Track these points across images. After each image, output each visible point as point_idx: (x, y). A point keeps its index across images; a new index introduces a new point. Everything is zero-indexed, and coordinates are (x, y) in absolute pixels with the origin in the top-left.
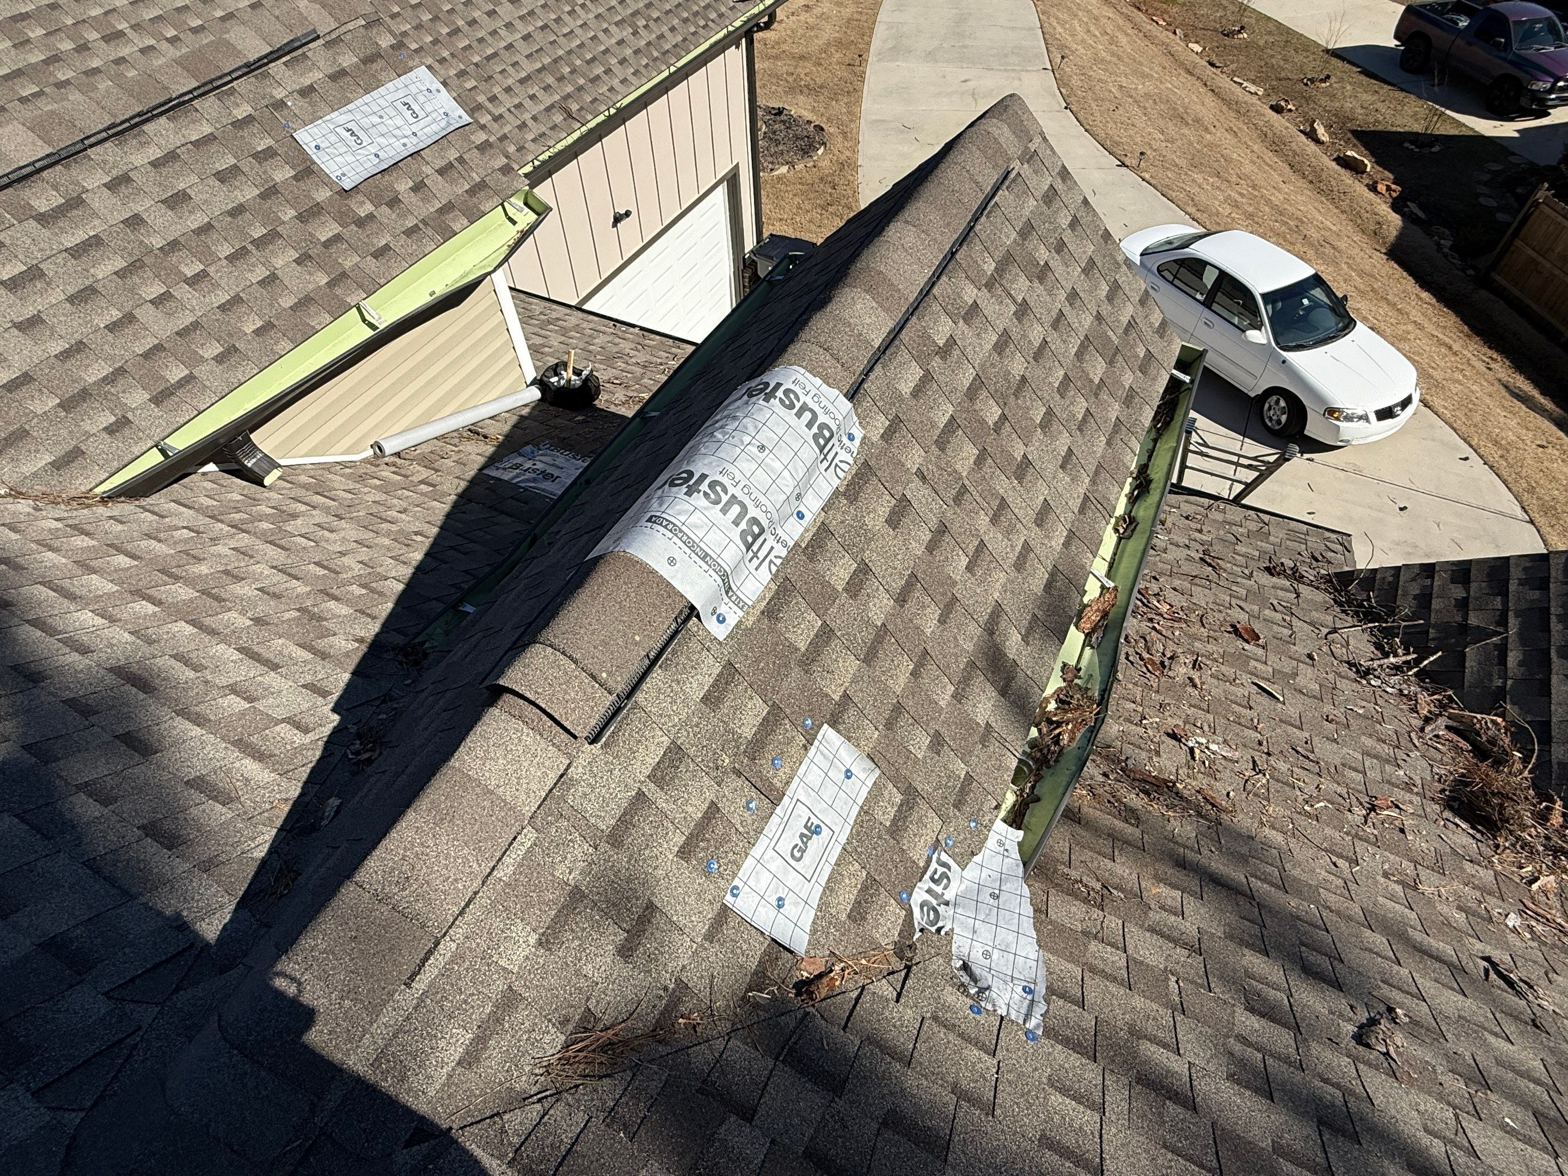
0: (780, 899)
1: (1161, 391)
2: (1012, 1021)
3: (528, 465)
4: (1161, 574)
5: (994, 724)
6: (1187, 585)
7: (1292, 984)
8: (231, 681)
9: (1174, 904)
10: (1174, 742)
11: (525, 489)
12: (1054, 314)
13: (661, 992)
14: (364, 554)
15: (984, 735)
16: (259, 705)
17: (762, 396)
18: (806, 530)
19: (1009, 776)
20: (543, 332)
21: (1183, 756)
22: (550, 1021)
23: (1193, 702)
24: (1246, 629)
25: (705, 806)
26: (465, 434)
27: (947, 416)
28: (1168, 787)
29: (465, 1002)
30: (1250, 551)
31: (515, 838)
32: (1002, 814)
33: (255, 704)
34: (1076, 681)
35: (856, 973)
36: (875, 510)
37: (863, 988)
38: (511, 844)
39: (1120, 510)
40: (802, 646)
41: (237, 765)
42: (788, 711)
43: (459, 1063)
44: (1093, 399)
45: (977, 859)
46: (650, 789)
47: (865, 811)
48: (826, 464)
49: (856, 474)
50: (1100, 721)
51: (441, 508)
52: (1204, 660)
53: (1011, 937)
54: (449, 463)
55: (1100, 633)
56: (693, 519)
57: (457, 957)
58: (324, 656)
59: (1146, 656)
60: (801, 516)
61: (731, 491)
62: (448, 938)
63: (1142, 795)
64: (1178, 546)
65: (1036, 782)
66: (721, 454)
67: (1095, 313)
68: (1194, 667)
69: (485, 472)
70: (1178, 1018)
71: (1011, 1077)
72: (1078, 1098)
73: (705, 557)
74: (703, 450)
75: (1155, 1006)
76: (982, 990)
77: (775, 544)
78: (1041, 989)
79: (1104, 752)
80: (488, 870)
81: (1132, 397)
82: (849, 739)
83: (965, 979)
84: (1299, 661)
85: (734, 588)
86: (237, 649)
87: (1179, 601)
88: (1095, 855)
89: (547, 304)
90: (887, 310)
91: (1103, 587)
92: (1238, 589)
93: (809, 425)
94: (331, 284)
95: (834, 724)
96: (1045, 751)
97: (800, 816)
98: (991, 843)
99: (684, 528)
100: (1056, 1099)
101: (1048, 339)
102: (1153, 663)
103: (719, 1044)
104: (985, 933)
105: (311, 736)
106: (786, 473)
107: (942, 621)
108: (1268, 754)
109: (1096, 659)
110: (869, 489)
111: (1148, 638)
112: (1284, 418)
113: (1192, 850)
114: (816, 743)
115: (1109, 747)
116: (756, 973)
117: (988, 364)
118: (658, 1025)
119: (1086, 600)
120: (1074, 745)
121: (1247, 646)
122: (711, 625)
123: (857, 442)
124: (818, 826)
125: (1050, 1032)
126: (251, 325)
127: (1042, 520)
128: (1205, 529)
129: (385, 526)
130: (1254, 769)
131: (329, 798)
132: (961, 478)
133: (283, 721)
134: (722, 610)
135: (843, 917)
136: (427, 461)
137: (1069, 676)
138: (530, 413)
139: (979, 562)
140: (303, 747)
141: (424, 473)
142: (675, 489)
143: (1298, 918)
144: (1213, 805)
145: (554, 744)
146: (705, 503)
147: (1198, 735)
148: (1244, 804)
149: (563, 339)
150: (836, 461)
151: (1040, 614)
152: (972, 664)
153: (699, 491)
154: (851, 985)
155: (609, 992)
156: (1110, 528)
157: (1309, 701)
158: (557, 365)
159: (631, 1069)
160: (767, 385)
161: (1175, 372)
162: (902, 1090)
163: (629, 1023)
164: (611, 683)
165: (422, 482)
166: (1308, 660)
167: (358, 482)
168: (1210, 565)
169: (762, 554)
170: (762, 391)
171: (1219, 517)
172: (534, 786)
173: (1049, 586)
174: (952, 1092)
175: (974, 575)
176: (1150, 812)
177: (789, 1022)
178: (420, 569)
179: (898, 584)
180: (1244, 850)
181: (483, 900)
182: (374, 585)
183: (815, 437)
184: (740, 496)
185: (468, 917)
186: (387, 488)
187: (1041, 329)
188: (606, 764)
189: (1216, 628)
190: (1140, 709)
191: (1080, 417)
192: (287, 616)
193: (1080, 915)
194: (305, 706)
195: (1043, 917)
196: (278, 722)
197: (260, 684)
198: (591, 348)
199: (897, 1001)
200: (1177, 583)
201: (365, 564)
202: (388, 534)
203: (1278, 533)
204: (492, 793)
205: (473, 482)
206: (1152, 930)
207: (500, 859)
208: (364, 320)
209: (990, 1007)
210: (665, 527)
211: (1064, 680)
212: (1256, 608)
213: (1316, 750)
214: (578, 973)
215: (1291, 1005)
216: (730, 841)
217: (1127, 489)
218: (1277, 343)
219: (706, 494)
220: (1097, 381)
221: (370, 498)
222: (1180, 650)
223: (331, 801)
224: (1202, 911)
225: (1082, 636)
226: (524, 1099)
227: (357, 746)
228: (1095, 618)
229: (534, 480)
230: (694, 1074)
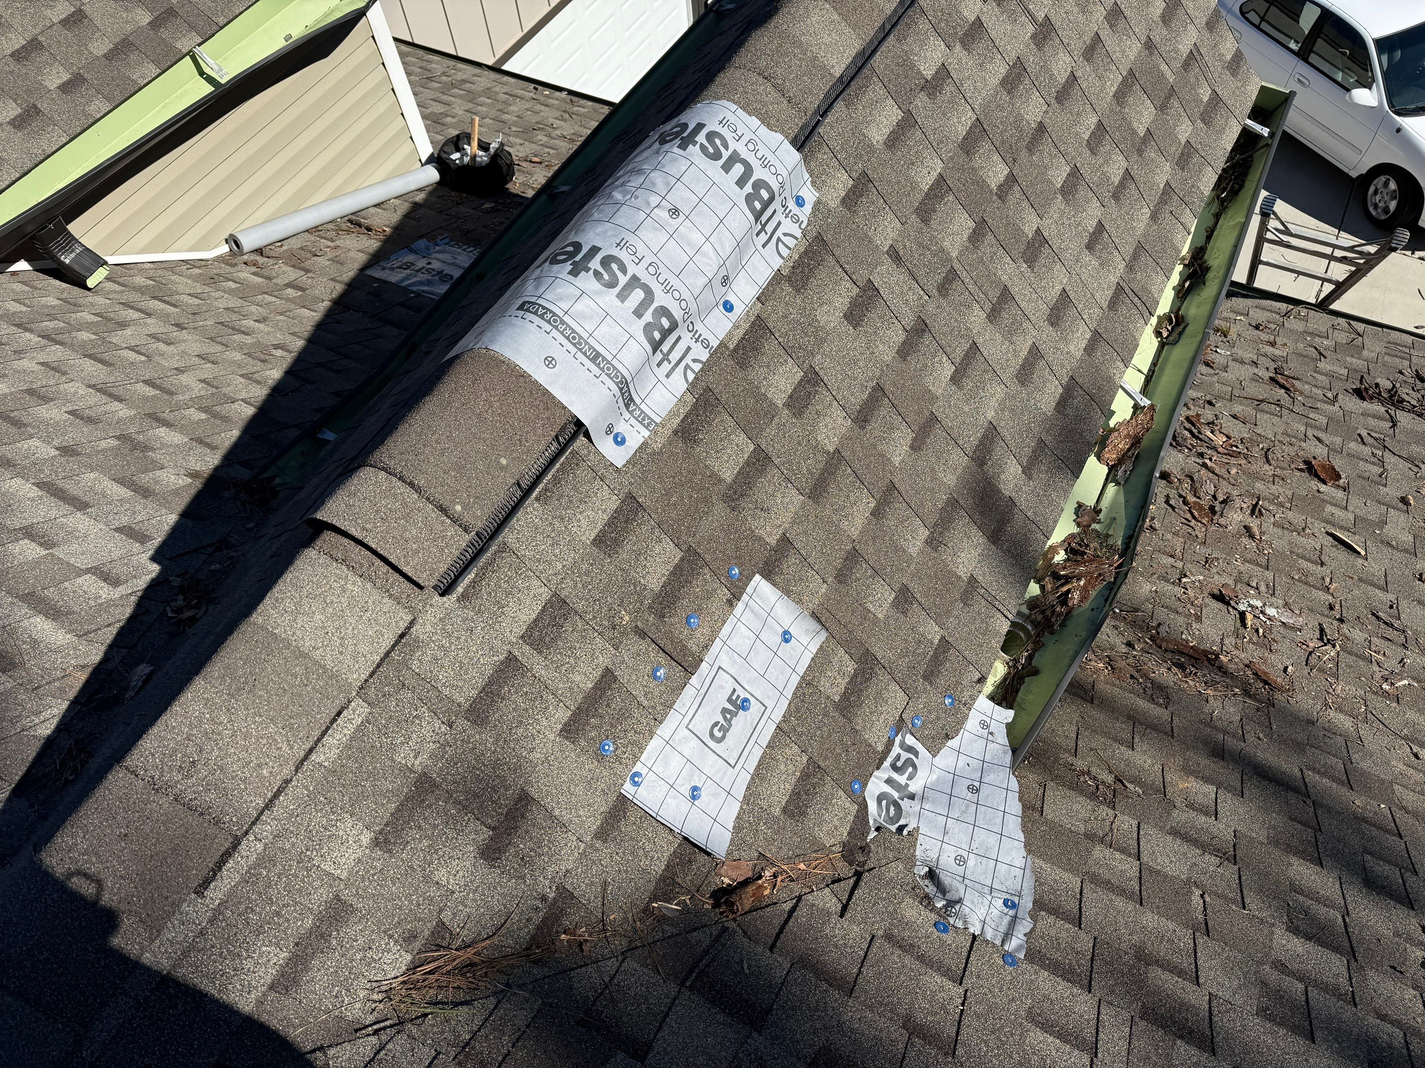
0: (695, 789)
1: (1229, 149)
2: (987, 942)
3: (421, 263)
4: (1218, 397)
5: (980, 578)
6: (1250, 411)
7: (1349, 900)
8: (25, 523)
9: (1205, 801)
10: (1220, 605)
11: (418, 294)
12: (1088, 39)
13: (538, 903)
14: (208, 370)
15: (966, 592)
16: (59, 552)
17: (678, 141)
18: (736, 326)
19: (997, 643)
20: (445, 98)
21: (1230, 621)
22: (391, 936)
23: (1249, 556)
24: (1323, 467)
25: (598, 674)
26: (344, 227)
27: (935, 175)
28: (1209, 660)
29: (278, 914)
30: (1335, 369)
31: (339, 714)
32: (989, 687)
33: (55, 551)
34: (1095, 526)
35: (792, 880)
36: (830, 302)
37: (799, 898)
38: (334, 720)
39: (1164, 306)
40: (728, 476)
41: (25, 623)
42: (708, 557)
43: (272, 987)
44: (1135, 157)
45: (953, 743)
46: (524, 653)
47: (807, 683)
48: (764, 237)
49: (806, 252)
50: (1121, 575)
51: (310, 317)
52: (1266, 504)
53: (993, 840)
54: (322, 261)
55: (1127, 466)
56: (579, 307)
57: (265, 860)
58: (145, 493)
59: (1191, 499)
60: (728, 307)
61: (632, 269)
62: (252, 838)
63: (1175, 669)
64: (1242, 362)
65: (1035, 651)
66: (620, 219)
67: (1143, 39)
68: (1252, 513)
69: (369, 272)
70: (1200, 941)
71: (979, 1009)
72: (1063, 1036)
73: (596, 357)
74: (596, 216)
75: (1171, 925)
76: (951, 904)
77: (692, 344)
78: (1027, 903)
79: (1130, 617)
80: (302, 754)
81: (1189, 156)
82: (787, 592)
83: (931, 889)
84: (1389, 506)
85: (638, 400)
86: (37, 485)
87: (1238, 430)
88: (1110, 742)
89: (451, 63)
90: (854, 27)
91: (1136, 407)
92: (1317, 417)
93: (741, 182)
94: (155, 24)
95: (768, 575)
96: (1049, 613)
97: (722, 687)
98: (972, 723)
99: (566, 319)
100: (1037, 1037)
101: (1078, 74)
102: (1200, 508)
103: (611, 965)
104: (959, 834)
105: (122, 590)
106: (707, 248)
107: (916, 447)
108: (1341, 620)
109: (1122, 498)
110: (822, 273)
111: (1196, 477)
112: (1393, 205)
113: (1234, 736)
114: (745, 597)
115: (1136, 610)
116: (662, 879)
117: (993, 106)
118: (535, 941)
119: (1112, 423)
120: (1086, 605)
121: (1323, 488)
122: (606, 447)
123: (808, 208)
124: (746, 700)
125: (1034, 955)
126: (55, 78)
127: (1058, 318)
128: (1279, 341)
129: (238, 337)
130: (1321, 639)
131: (138, 664)
132: (949, 260)
133: (88, 571)
134: (621, 428)
135: (777, 811)
136: (296, 260)
137: (1085, 519)
138: (426, 200)
139: (969, 371)
140: (110, 603)
141: (292, 274)
142: (556, 267)
143: (1365, 820)
144: (1266, 682)
145: (391, 596)
146: (595, 285)
147: (1253, 597)
148: (1305, 682)
149: (470, 105)
150: (778, 233)
151: (1048, 439)
152: (953, 503)
153: (587, 270)
154: (784, 895)
155: (469, 903)
156: (1149, 331)
157: (1398, 555)
158: (458, 136)
159: (495, 994)
160: (685, 126)
161: (1249, 122)
162: (840, 1024)
163: (496, 939)
164: (467, 518)
165: (289, 285)
166: (1401, 505)
167: (208, 285)
168: (1282, 386)
169: (675, 356)
170: (678, 134)
171: (1298, 326)
172: (363, 648)
173: (1062, 404)
174: (904, 1027)
175: (960, 388)
176: (1184, 690)
177: (702, 938)
178: (278, 390)
179: (858, 398)
180: (1301, 737)
181: (297, 789)
182: (218, 408)
183: (749, 199)
184: (644, 277)
185: (277, 811)
186: (245, 293)
187: (1068, 59)
188: (465, 620)
189: (1286, 465)
190: (1180, 564)
191: (1116, 180)
192: (103, 444)
193: (1083, 814)
194: (116, 554)
195: (1036, 815)
196: (81, 572)
197: (62, 526)
198: (505, 117)
199: (842, 916)
200: (1238, 409)
201: (208, 384)
202: (241, 347)
203: (1373, 347)
204: (305, 656)
205: (352, 286)
206: (1175, 833)
207: (319, 740)
208: (201, 73)
209: (960, 924)
210: (542, 317)
211: (1078, 525)
212: (1338, 440)
213: (1403, 616)
214: (427, 879)
215: (1346, 926)
216: (631, 716)
217: (1175, 279)
218: (1391, 105)
219: (597, 274)
220: (1142, 132)
221: (221, 304)
222: (1235, 493)
223: (141, 667)
224: (1241, 811)
225: (1105, 470)
226: (356, 1031)
227: (180, 601)
228: (1123, 445)
229: (429, 283)
230: (577, 1002)
